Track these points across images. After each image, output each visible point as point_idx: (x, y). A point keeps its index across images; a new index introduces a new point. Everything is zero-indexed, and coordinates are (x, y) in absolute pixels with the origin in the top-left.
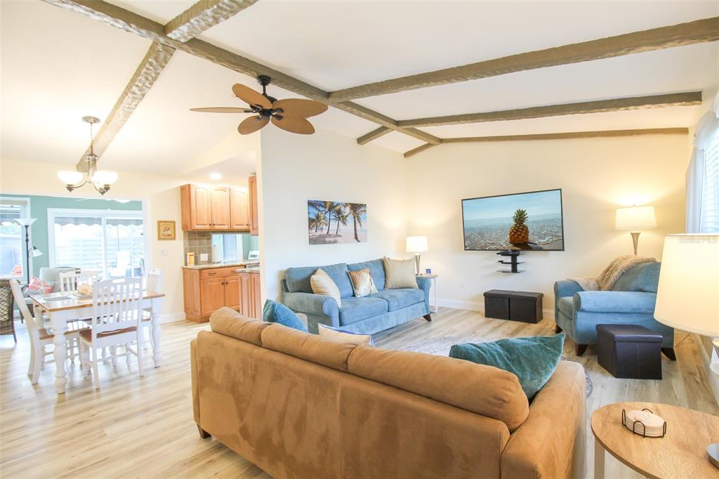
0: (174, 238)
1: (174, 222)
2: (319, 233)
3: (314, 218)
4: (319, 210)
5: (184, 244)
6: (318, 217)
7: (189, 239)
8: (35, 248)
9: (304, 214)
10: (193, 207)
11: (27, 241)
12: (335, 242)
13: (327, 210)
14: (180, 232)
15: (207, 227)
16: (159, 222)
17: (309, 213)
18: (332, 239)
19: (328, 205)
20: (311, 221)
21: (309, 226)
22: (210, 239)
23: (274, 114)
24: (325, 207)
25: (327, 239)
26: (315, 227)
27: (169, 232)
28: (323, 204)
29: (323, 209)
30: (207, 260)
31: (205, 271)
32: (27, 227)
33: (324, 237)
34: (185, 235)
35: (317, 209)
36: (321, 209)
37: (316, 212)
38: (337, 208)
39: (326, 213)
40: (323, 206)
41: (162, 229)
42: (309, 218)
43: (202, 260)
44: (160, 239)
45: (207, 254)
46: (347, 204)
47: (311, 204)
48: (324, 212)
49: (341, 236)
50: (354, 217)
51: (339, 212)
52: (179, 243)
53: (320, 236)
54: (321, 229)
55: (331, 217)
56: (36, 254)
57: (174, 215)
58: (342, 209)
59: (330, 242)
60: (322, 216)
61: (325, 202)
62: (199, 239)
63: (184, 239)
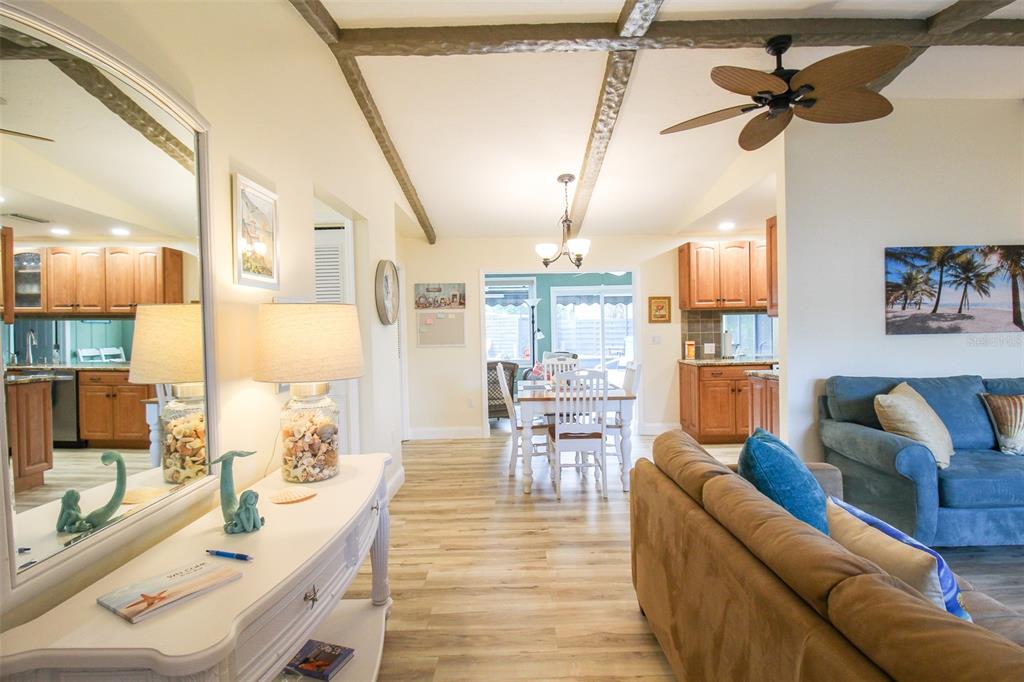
0: (669, 321)
1: (669, 298)
2: (911, 311)
3: (900, 281)
4: (913, 266)
5: (683, 330)
6: (909, 281)
7: (689, 322)
8: (539, 330)
9: (874, 275)
10: (694, 276)
11: (533, 322)
12: (955, 330)
13: (934, 264)
14: (676, 313)
15: (713, 304)
16: (651, 299)
17: (887, 273)
18: (945, 325)
19: (936, 255)
20: (891, 289)
21: (887, 299)
22: (719, 321)
23: (797, 100)
24: (929, 259)
25: (933, 324)
26: (901, 301)
27: (663, 312)
28: (922, 253)
29: (924, 263)
30: (714, 352)
31: (705, 369)
32: (533, 307)
33: (925, 318)
34: (682, 315)
35: (906, 263)
36: (918, 263)
37: (905, 270)
38: (963, 258)
39: (930, 271)
40: (922, 258)
41: (654, 308)
42: (887, 283)
43: (706, 352)
44: (651, 321)
45: (714, 345)
46: (991, 249)
47: (891, 255)
48: (925, 270)
49: (970, 317)
50: (1014, 277)
51: (968, 267)
52: (675, 329)
53: (914, 317)
54: (918, 304)
55: (944, 279)
56: (539, 336)
57: (670, 288)
58: (978, 259)
59: (940, 330)
60: (921, 277)
61: (930, 250)
62: (702, 322)
63: (682, 322)
